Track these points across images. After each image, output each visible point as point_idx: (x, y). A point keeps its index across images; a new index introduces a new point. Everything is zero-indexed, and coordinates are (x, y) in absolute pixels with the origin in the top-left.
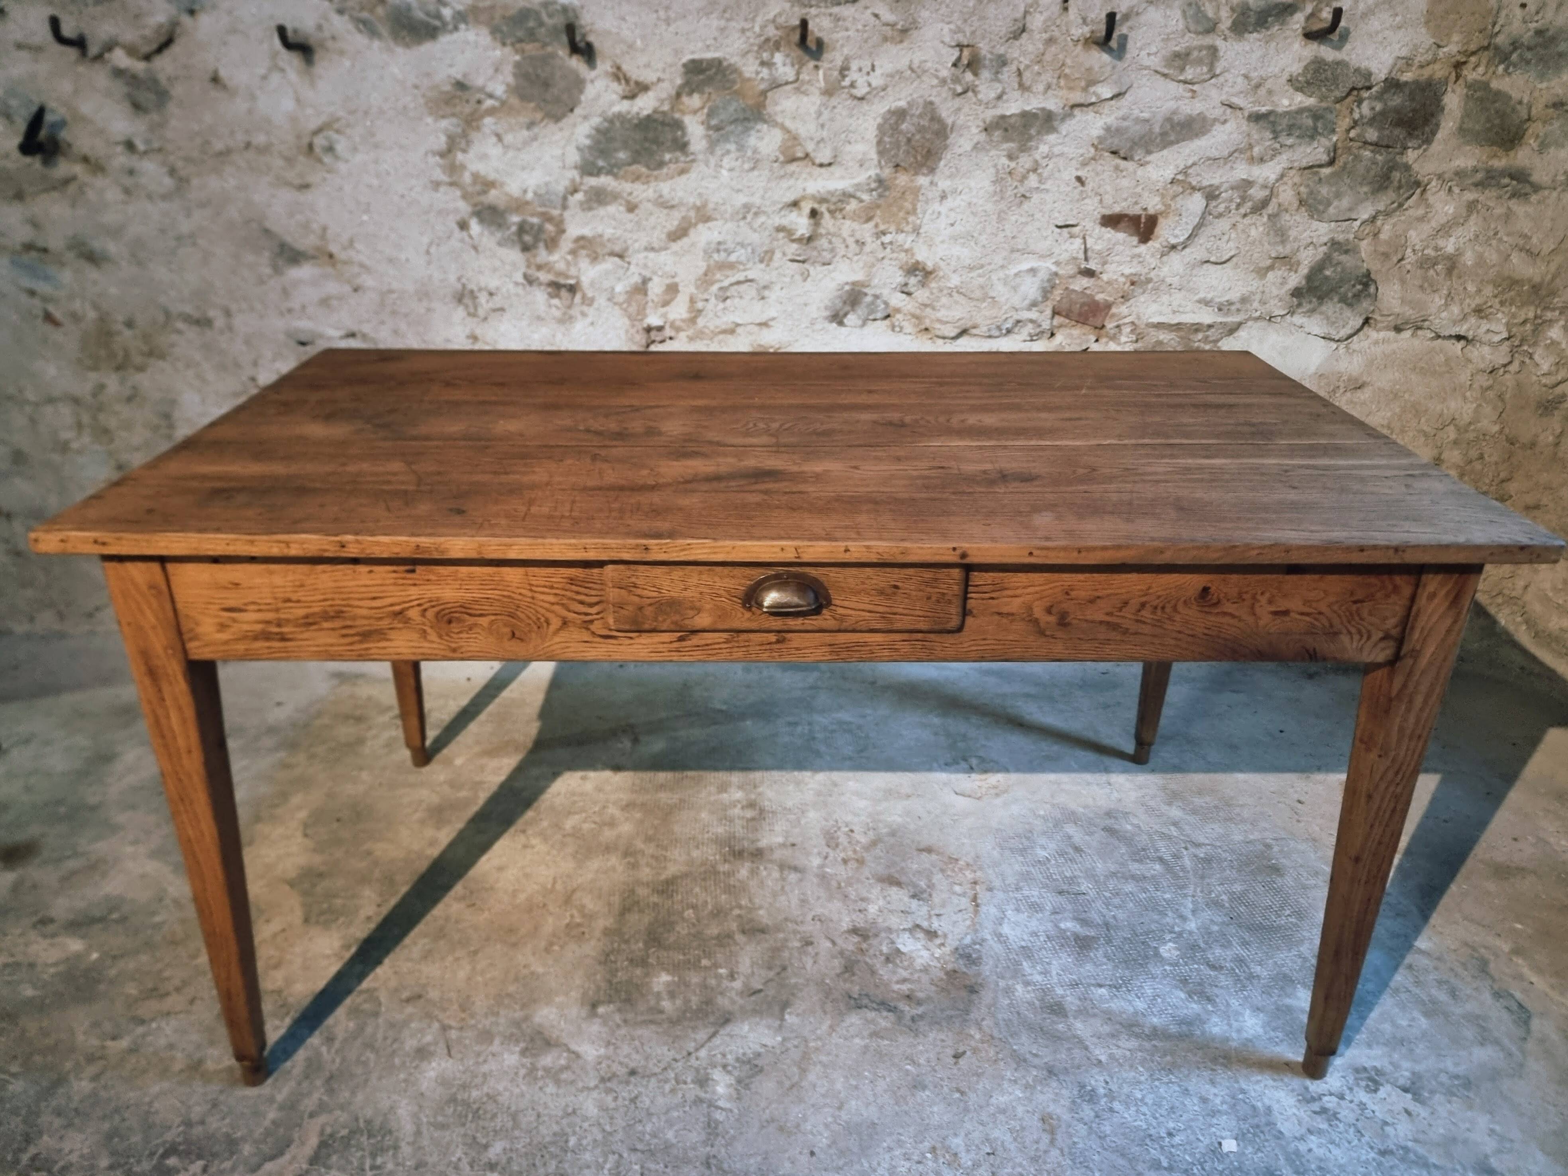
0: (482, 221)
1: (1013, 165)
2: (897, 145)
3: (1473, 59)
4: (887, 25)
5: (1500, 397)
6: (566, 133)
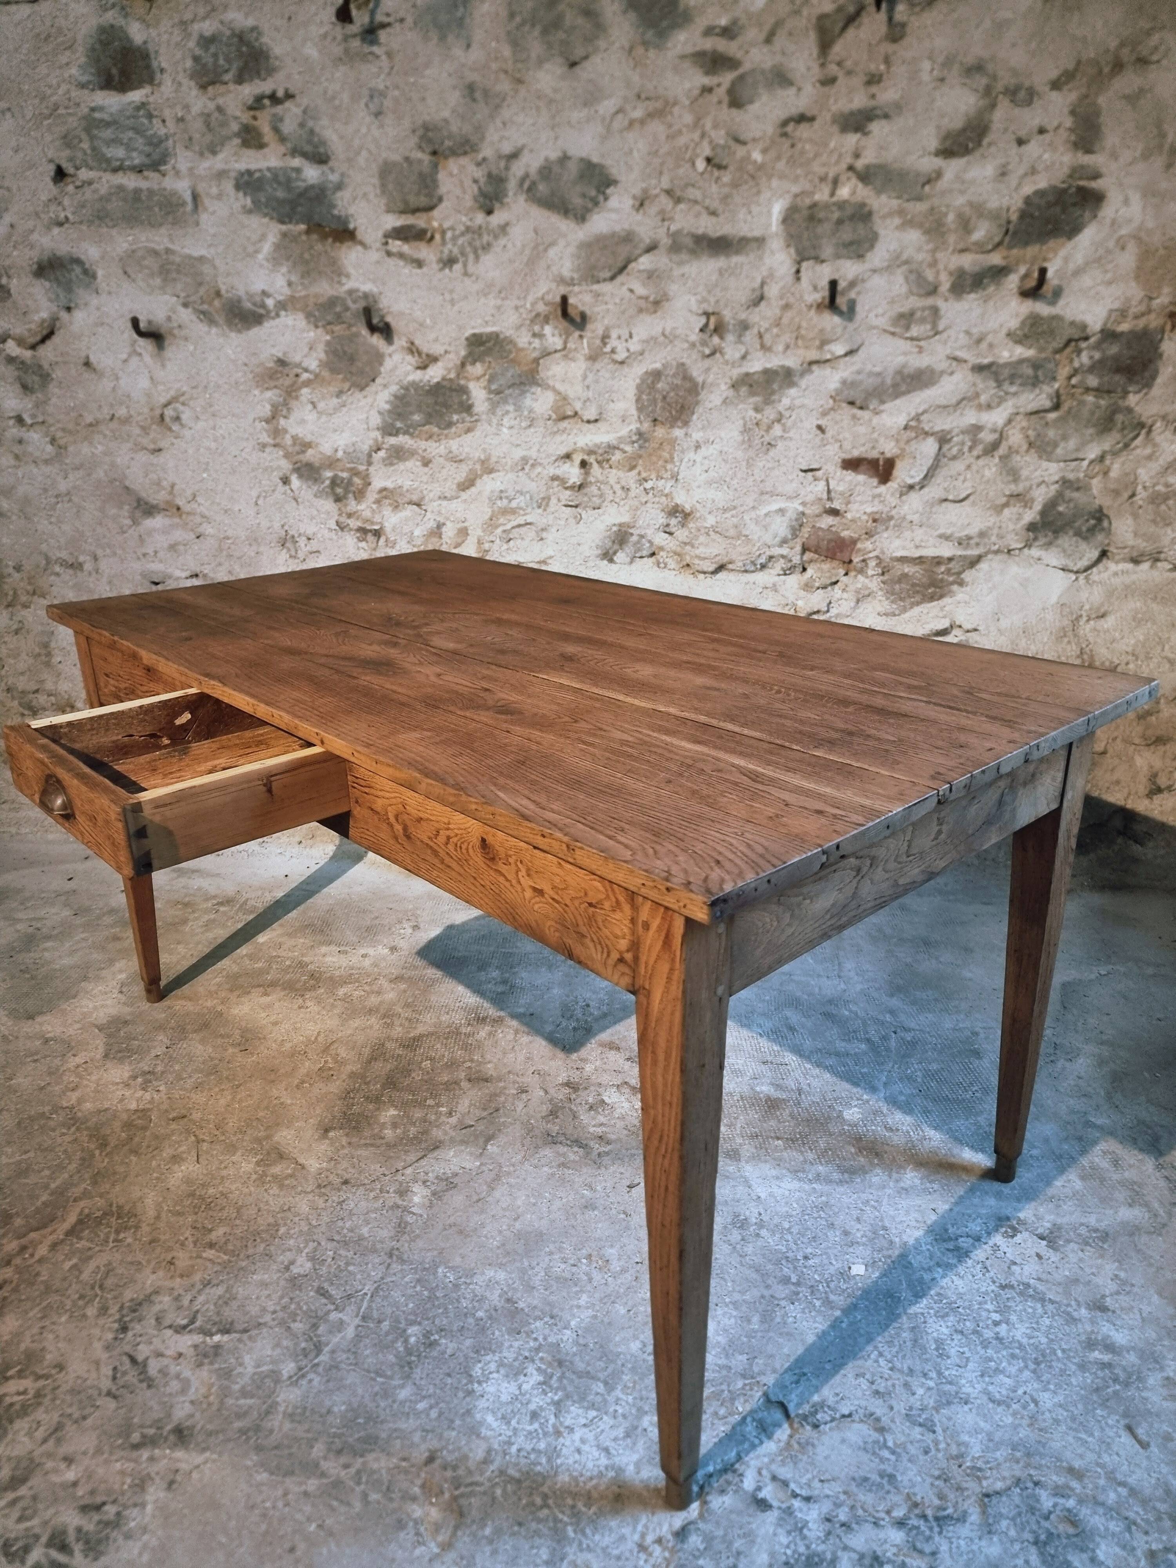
0: (300, 477)
1: (759, 416)
2: (655, 401)
4: (640, 298)
6: (369, 400)
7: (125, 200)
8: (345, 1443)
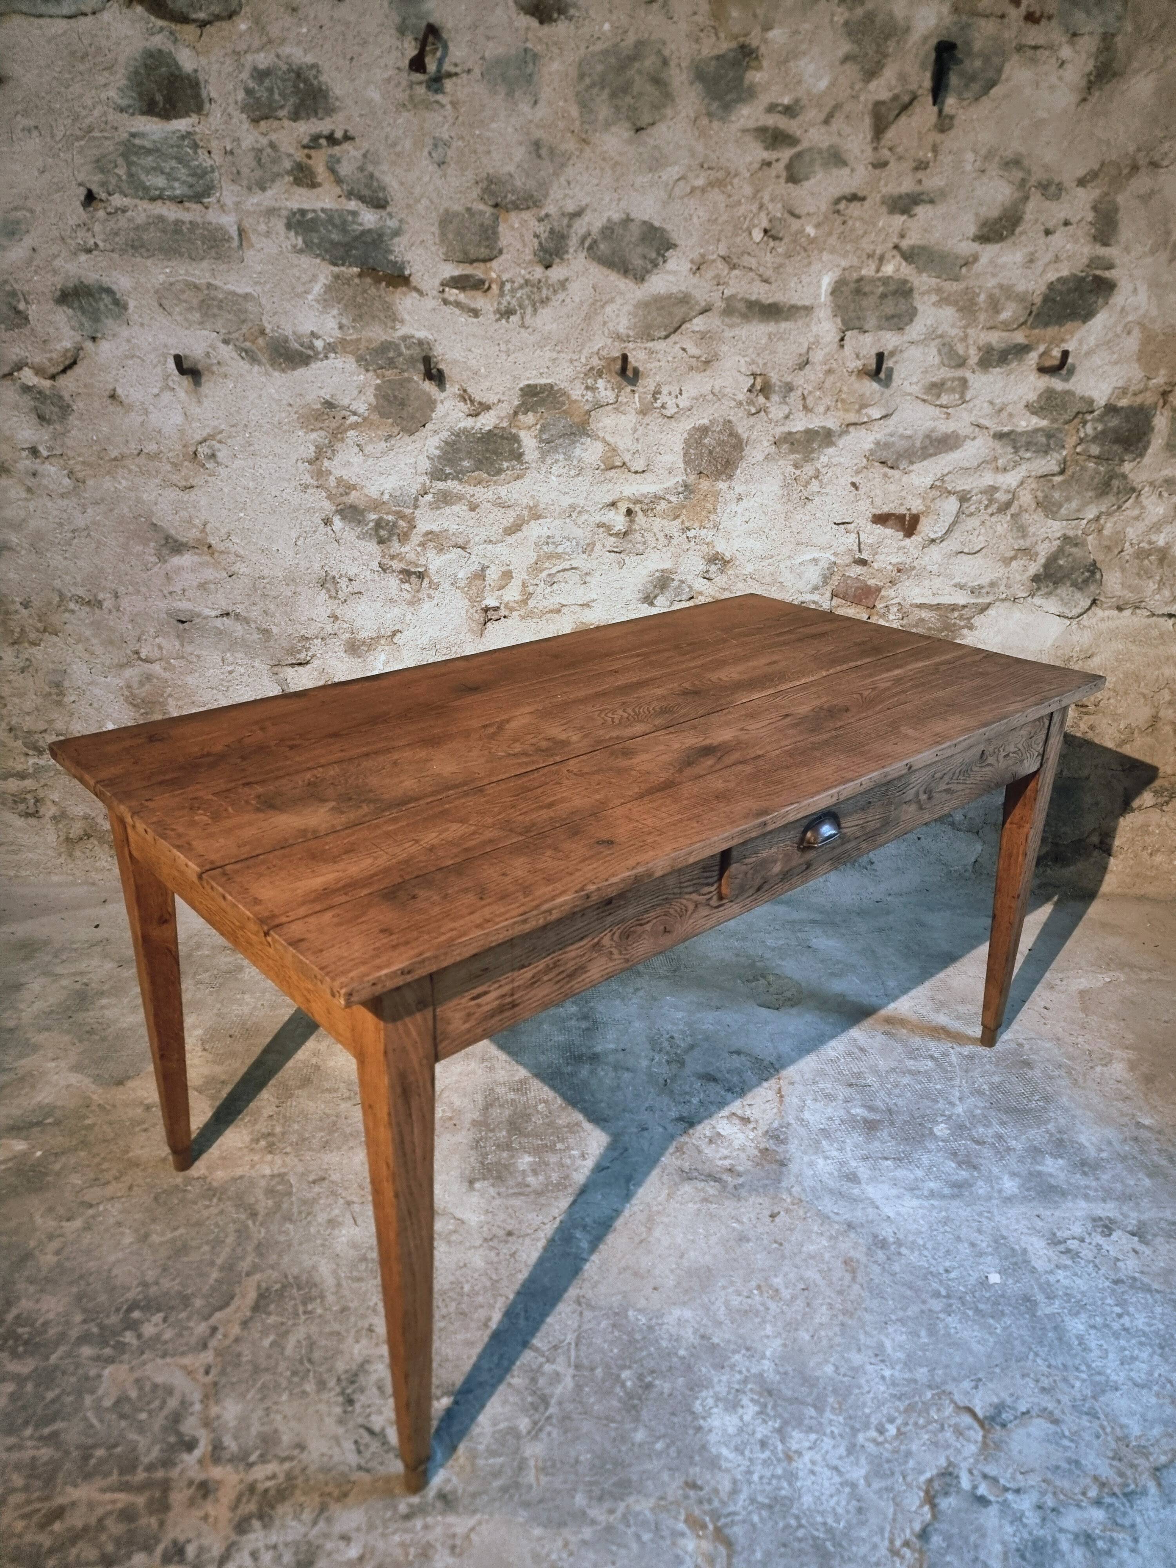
0: (343, 518)
1: (798, 472)
2: (701, 456)
4: (693, 357)
6: (418, 445)
7: (164, 231)
8: (603, 1490)
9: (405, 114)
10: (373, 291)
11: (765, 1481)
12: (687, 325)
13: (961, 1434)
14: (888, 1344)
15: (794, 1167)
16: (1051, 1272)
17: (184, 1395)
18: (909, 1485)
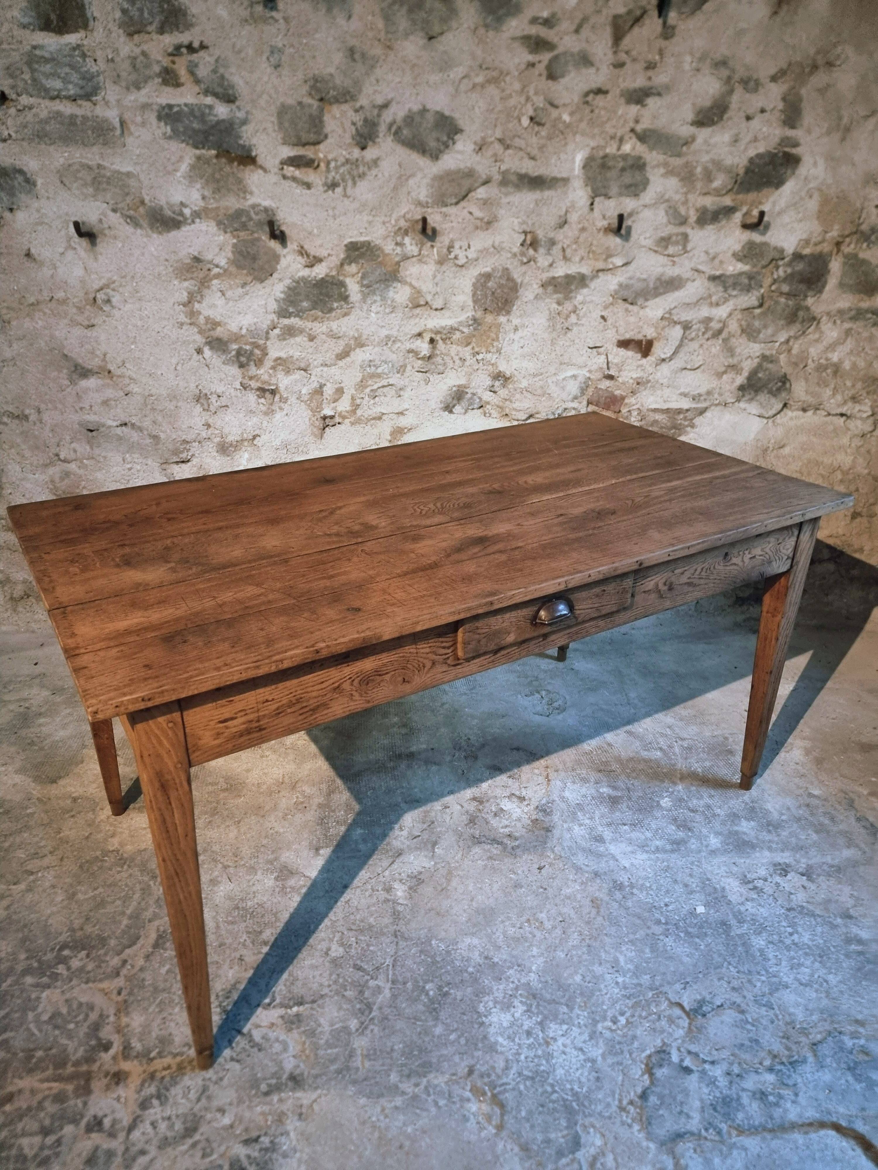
0: (212, 348)
1: (560, 308)
2: (486, 296)
3: (848, 240)
4: (477, 218)
5: (868, 452)
6: (268, 290)
7: (62, 124)
8: (411, 1069)
9: (247, 27)
10: (227, 169)
11: (530, 1059)
12: (472, 194)
13: (673, 1022)
14: (622, 959)
15: (556, 832)
16: (743, 904)
17: (102, 1010)
18: (633, 1060)
